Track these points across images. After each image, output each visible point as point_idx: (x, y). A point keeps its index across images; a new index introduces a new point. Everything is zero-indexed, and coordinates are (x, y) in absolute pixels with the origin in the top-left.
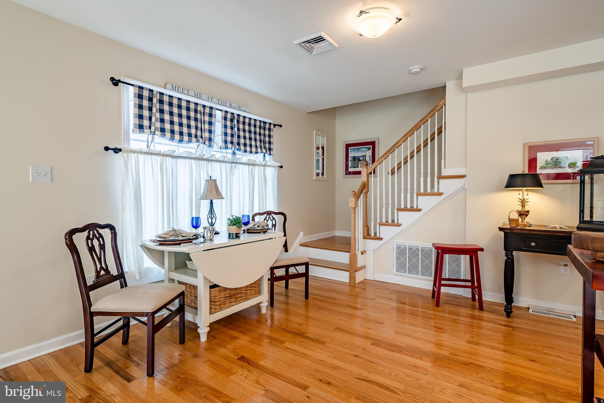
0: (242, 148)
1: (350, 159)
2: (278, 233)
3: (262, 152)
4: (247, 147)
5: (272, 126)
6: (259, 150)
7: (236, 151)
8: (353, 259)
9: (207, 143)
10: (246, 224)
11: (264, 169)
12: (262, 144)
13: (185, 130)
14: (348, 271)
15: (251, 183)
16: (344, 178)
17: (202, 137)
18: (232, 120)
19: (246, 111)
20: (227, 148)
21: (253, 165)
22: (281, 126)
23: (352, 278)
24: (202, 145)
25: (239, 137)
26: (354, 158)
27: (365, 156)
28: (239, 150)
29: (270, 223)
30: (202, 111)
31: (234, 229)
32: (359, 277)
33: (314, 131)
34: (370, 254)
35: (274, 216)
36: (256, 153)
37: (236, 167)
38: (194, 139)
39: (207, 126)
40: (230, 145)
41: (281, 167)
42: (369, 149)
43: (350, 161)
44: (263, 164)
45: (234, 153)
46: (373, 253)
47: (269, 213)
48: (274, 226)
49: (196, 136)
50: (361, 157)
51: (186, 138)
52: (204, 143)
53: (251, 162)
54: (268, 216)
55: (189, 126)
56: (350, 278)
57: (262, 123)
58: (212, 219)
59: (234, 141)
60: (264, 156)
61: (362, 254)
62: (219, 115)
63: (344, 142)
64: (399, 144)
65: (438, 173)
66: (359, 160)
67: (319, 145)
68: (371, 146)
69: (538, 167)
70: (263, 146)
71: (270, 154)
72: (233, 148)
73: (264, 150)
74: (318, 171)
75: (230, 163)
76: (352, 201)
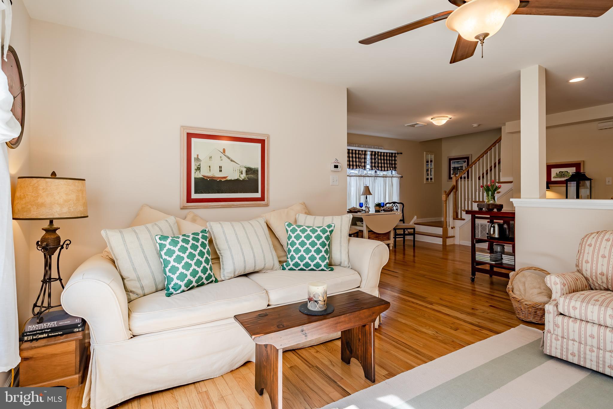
0: (380, 169)
1: (452, 168)
2: (399, 213)
3: (390, 170)
4: (382, 169)
5: (396, 155)
6: (389, 169)
7: (377, 170)
8: (445, 231)
9: (363, 168)
10: (383, 207)
11: (392, 179)
12: (391, 165)
13: (354, 163)
14: (441, 237)
15: (385, 187)
16: (448, 181)
17: (361, 166)
18: (375, 155)
19: (382, 149)
20: (372, 169)
21: (386, 177)
22: (401, 153)
23: (444, 242)
24: (361, 170)
25: (378, 163)
26: (455, 168)
27: (462, 167)
28: (378, 170)
29: (395, 208)
30: (361, 153)
31: (378, 208)
32: (449, 242)
33: (425, 152)
34: (457, 229)
35: (397, 204)
36: (387, 170)
37: (377, 179)
38: (358, 167)
39: (363, 160)
40: (374, 168)
41: (402, 177)
42: (465, 162)
43: (452, 170)
44: (391, 176)
45: (376, 172)
46: (459, 229)
47: (394, 203)
48: (397, 209)
49: (359, 166)
50: (459, 167)
51: (355, 167)
52: (362, 169)
53: (384, 176)
54: (394, 204)
55: (356, 162)
56: (443, 242)
57: (391, 154)
58: (366, 205)
59: (376, 165)
60: (392, 172)
61: (452, 228)
62: (369, 153)
63: (448, 157)
64: (475, 162)
65: (498, 180)
66: (458, 169)
67: (428, 159)
68: (466, 160)
69: (552, 177)
70: (391, 166)
71: (395, 170)
72: (375, 169)
73: (392, 169)
74: (427, 177)
75: (374, 177)
76: (444, 197)
